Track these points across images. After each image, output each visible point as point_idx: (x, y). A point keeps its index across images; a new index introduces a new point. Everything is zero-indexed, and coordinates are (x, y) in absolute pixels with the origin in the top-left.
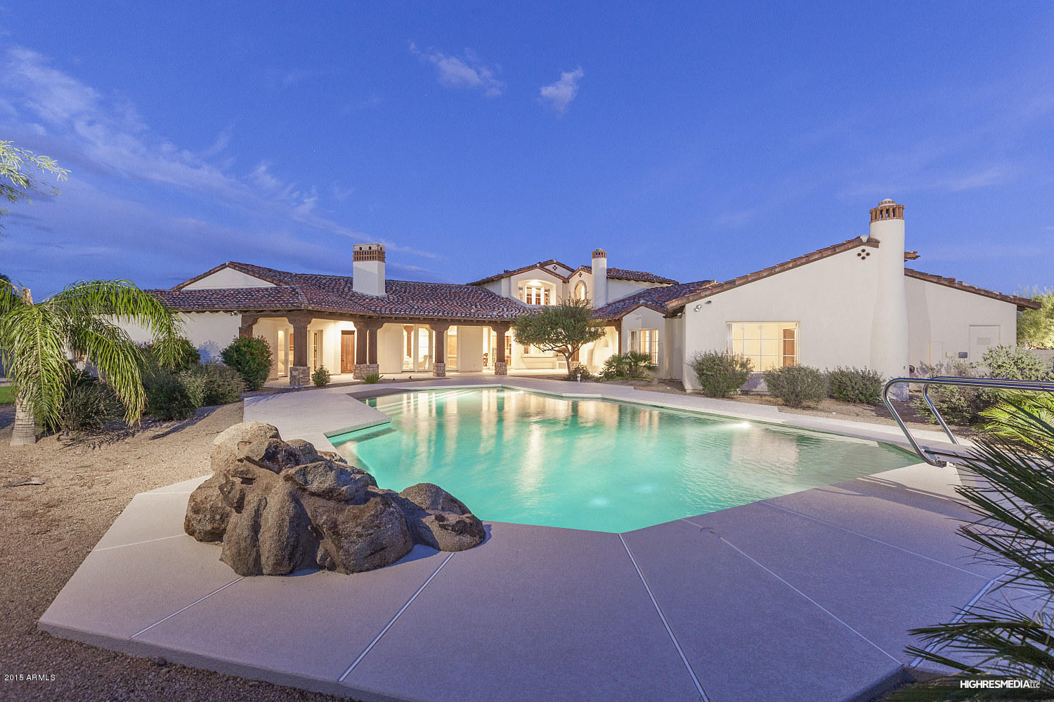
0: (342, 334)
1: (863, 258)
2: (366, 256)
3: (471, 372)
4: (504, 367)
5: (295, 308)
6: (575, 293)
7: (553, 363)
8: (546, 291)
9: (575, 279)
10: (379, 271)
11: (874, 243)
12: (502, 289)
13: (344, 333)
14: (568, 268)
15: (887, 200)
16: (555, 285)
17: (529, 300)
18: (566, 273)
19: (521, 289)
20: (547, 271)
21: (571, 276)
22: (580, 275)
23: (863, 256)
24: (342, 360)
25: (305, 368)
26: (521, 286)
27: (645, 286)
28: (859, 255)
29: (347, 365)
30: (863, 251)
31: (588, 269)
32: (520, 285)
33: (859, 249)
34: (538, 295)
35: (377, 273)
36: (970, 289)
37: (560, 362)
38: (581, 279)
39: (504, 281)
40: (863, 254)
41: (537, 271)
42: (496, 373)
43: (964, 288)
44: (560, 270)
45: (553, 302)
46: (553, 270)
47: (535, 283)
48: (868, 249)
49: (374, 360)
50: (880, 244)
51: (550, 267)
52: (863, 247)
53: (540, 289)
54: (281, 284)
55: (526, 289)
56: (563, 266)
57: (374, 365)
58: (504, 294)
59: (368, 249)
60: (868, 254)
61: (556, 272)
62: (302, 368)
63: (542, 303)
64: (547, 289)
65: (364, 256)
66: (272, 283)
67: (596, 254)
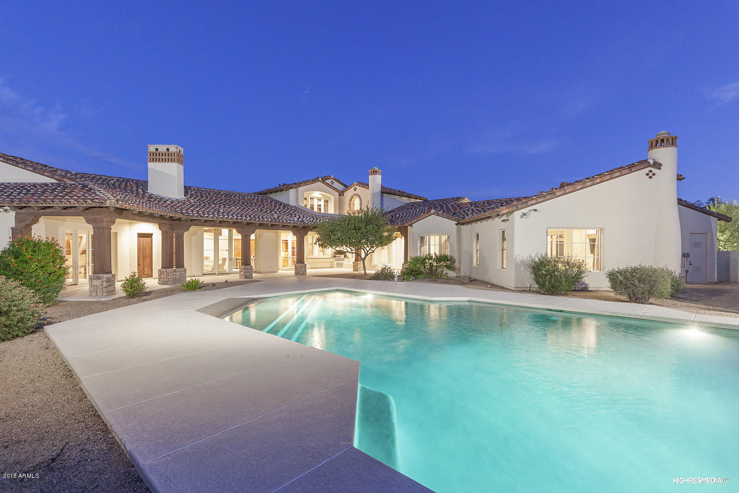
0: (138, 237)
1: (651, 177)
2: (164, 157)
3: (269, 272)
4: (304, 268)
5: (98, 205)
6: (350, 204)
7: (331, 263)
8: (325, 201)
9: (350, 193)
10: (178, 174)
11: (658, 165)
12: (291, 197)
13: (140, 235)
14: (342, 184)
15: (662, 132)
16: (332, 197)
17: (312, 208)
18: (341, 187)
19: (306, 199)
20: (327, 185)
21: (346, 190)
22: (355, 189)
23: (650, 175)
24: (139, 265)
25: (110, 275)
27: (405, 200)
28: (648, 174)
29: (144, 269)
30: (651, 171)
31: (366, 185)
32: (305, 196)
33: (647, 170)
34: (320, 206)
35: (176, 176)
36: (691, 206)
37: (338, 262)
38: (356, 192)
39: (292, 191)
40: (651, 174)
41: (319, 184)
42: (297, 274)
43: (688, 206)
44: (336, 185)
45: (331, 211)
46: (331, 184)
47: (317, 194)
48: (654, 170)
49: (180, 265)
50: (662, 167)
51: (329, 181)
52: (650, 169)
53: (320, 200)
54: (65, 180)
55: (310, 199)
56: (339, 182)
57: (181, 269)
58: (292, 202)
59: (165, 150)
60: (654, 174)
61: (333, 185)
62: (105, 275)
63: (322, 211)
65: (161, 157)
66: (52, 178)
67: (374, 172)
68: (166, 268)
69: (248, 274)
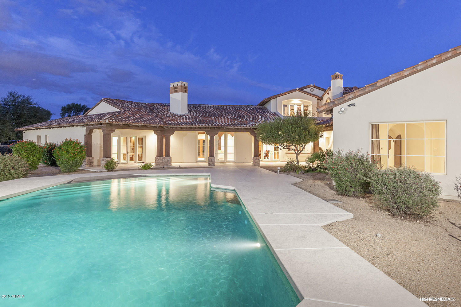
2: (176, 90)
3: (244, 163)
4: (257, 160)
8: (305, 106)
9: (325, 97)
10: (182, 99)
12: (271, 107)
16: (311, 103)
18: (320, 93)
19: (286, 106)
20: (307, 93)
21: (324, 95)
22: (328, 94)
26: (285, 104)
34: (299, 110)
38: (328, 96)
39: (272, 101)
41: (297, 93)
44: (316, 91)
45: (311, 114)
46: (310, 92)
47: (296, 101)
49: (168, 155)
51: (308, 90)
53: (301, 106)
55: (289, 106)
56: (319, 88)
57: (168, 158)
58: (273, 110)
61: (313, 93)
64: (306, 104)
66: (118, 109)
67: (336, 77)
68: (158, 157)
69: (211, 163)
